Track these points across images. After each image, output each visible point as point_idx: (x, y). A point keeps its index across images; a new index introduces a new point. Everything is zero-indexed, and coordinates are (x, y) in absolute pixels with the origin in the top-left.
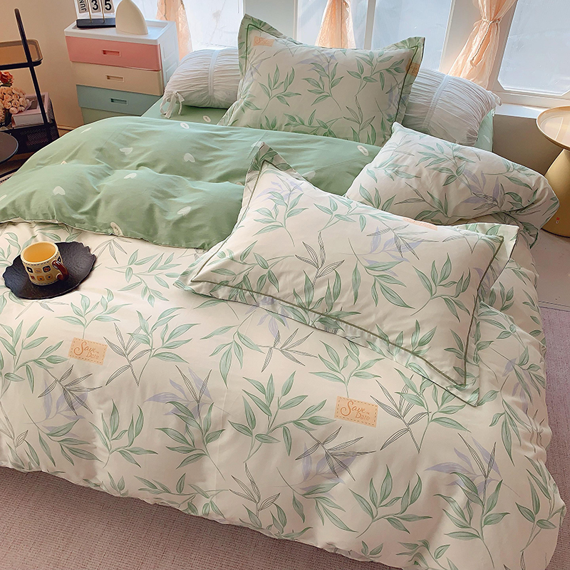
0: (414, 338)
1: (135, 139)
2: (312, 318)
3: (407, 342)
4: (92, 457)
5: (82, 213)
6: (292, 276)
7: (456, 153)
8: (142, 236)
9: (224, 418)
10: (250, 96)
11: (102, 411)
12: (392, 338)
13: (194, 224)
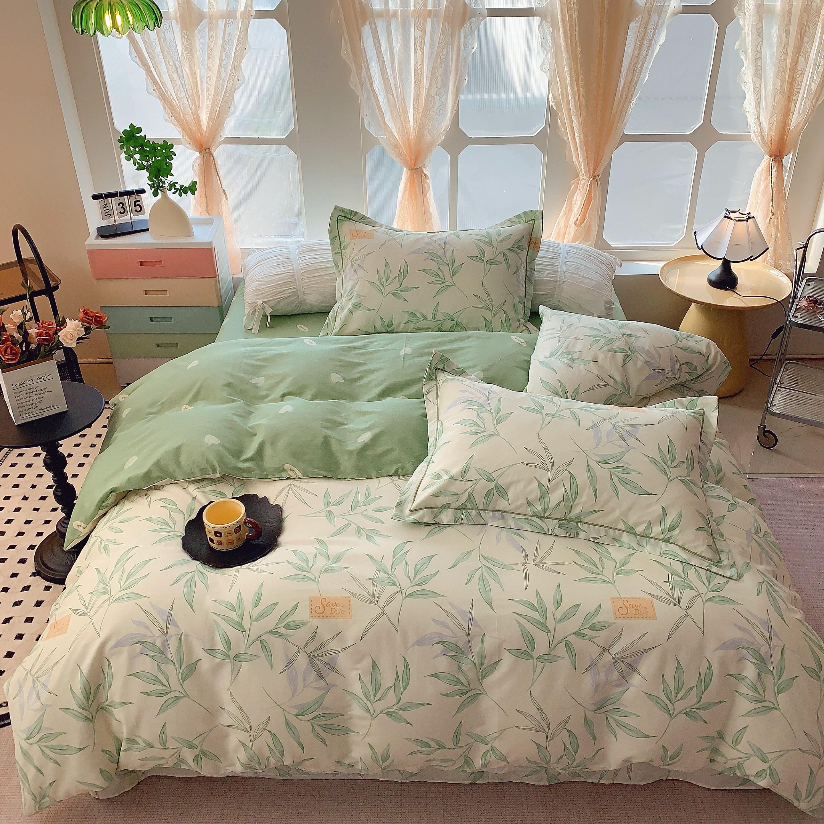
0: (663, 524)
1: (262, 367)
2: (550, 525)
3: (656, 530)
4: (347, 731)
5: (246, 461)
6: (522, 485)
7: (623, 331)
8: (325, 473)
9: (499, 649)
10: (358, 296)
11: (359, 672)
12: (639, 530)
13: (380, 450)
